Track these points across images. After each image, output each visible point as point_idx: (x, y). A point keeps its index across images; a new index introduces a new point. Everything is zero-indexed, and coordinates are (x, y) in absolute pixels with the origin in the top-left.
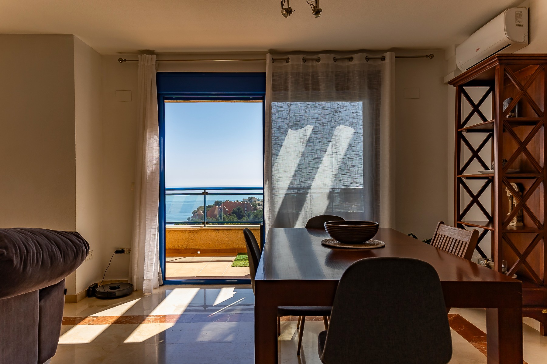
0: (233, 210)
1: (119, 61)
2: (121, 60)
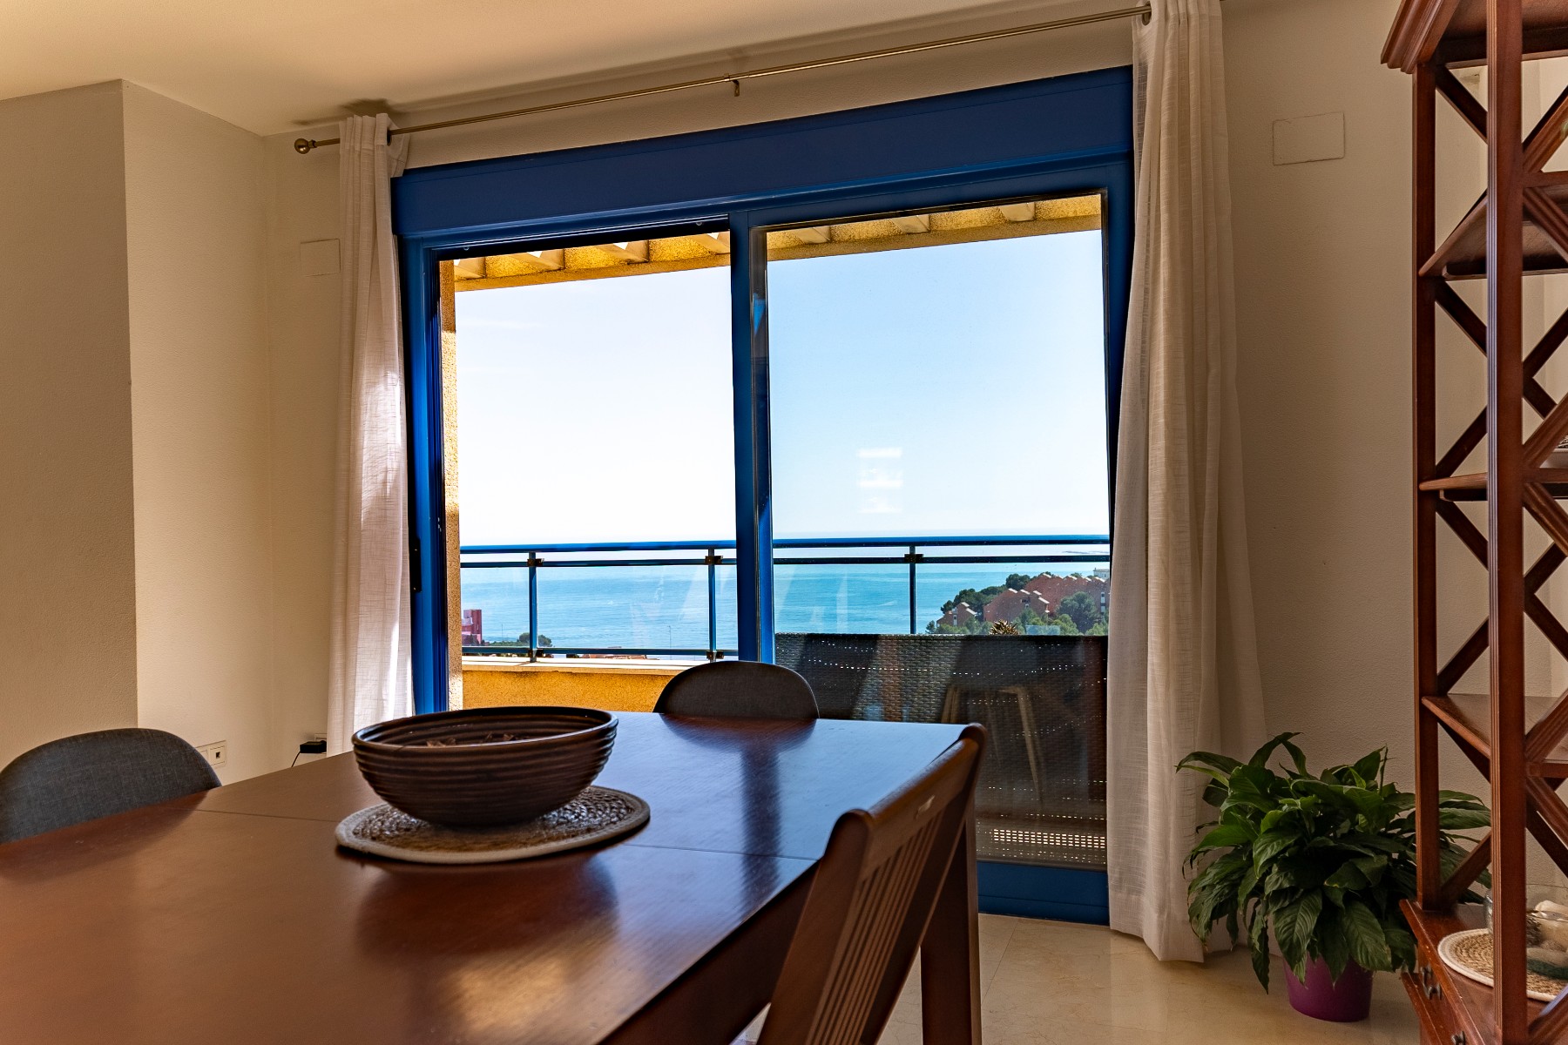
0: (1062, 603)
1: (298, 147)
2: (303, 144)
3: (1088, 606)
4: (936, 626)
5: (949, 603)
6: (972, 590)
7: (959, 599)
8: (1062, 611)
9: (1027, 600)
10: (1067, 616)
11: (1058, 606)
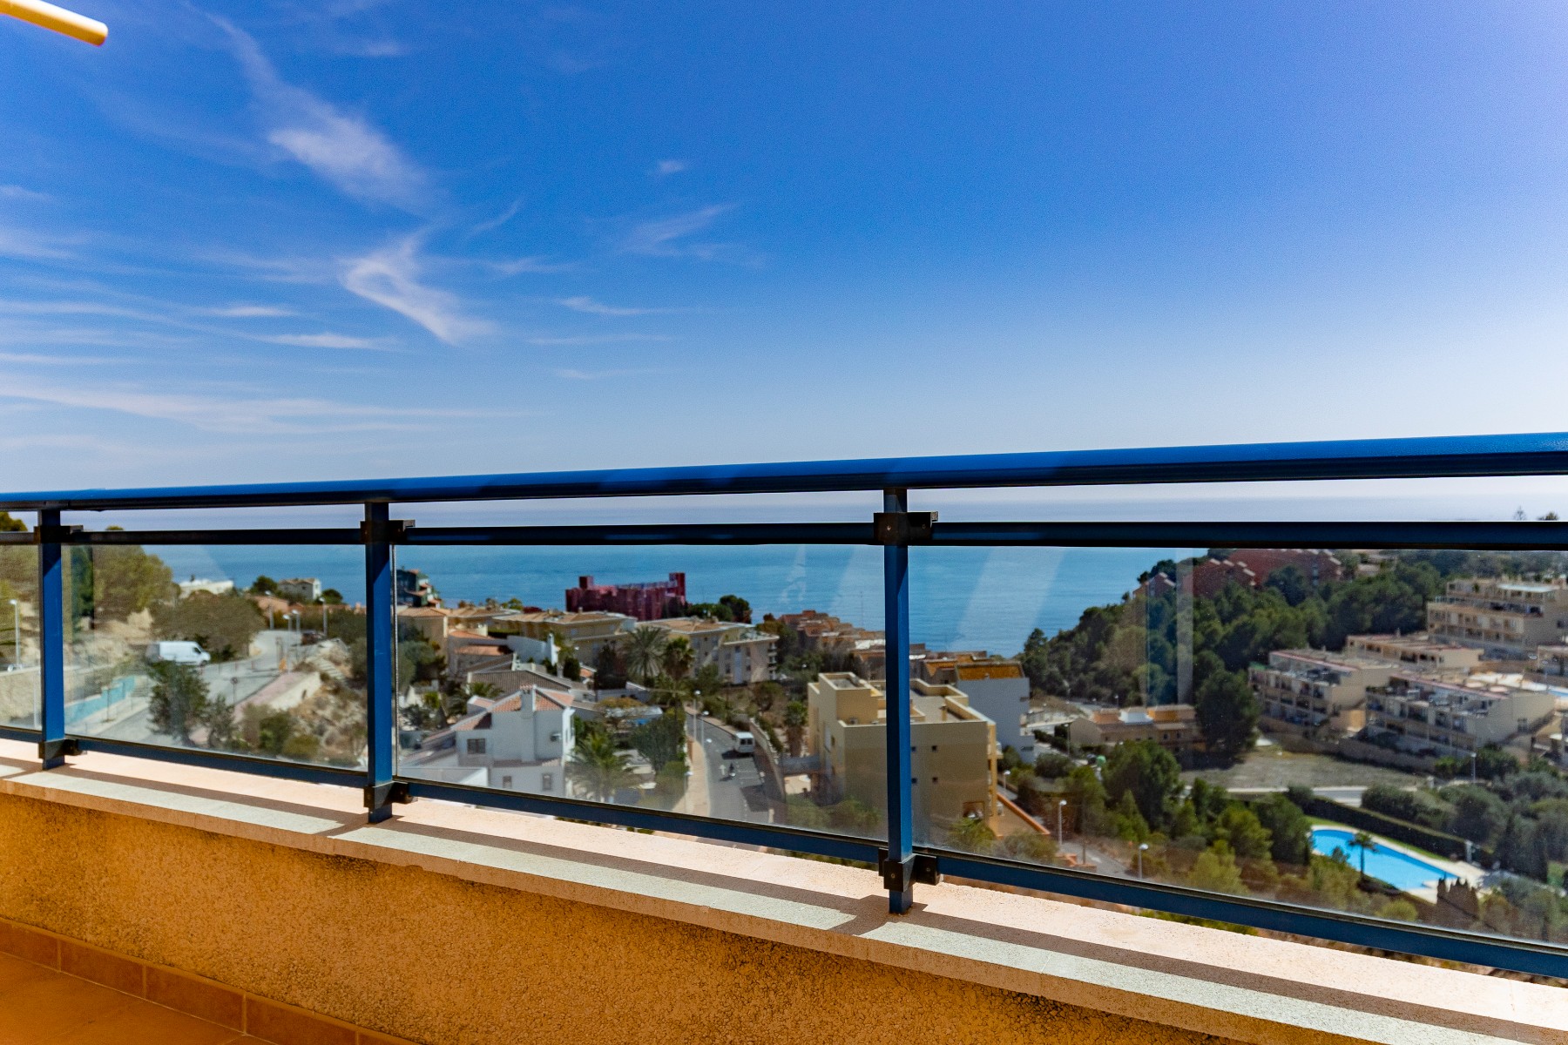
0: (1270, 576)
3: (1299, 579)
4: (1132, 597)
5: (1145, 574)
6: (1170, 561)
7: (1156, 570)
8: (1268, 584)
9: (1230, 571)
10: (1275, 589)
11: (1264, 579)
